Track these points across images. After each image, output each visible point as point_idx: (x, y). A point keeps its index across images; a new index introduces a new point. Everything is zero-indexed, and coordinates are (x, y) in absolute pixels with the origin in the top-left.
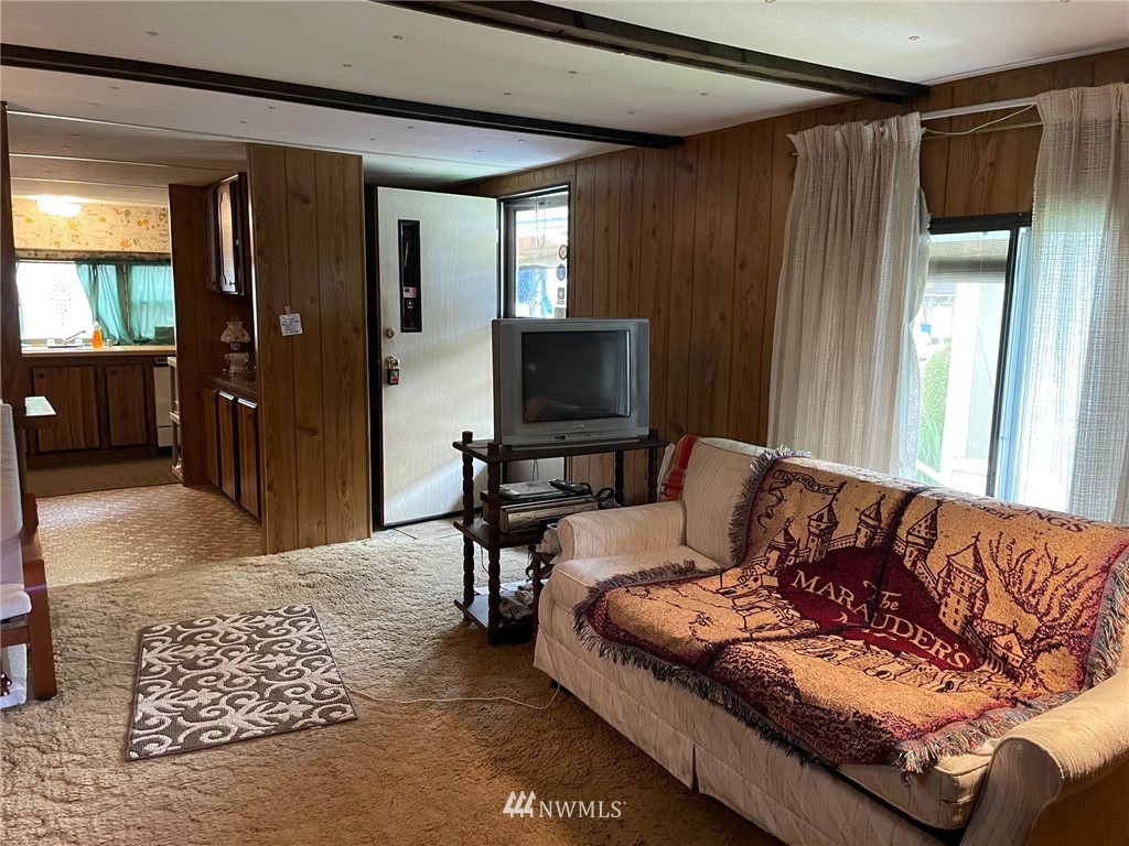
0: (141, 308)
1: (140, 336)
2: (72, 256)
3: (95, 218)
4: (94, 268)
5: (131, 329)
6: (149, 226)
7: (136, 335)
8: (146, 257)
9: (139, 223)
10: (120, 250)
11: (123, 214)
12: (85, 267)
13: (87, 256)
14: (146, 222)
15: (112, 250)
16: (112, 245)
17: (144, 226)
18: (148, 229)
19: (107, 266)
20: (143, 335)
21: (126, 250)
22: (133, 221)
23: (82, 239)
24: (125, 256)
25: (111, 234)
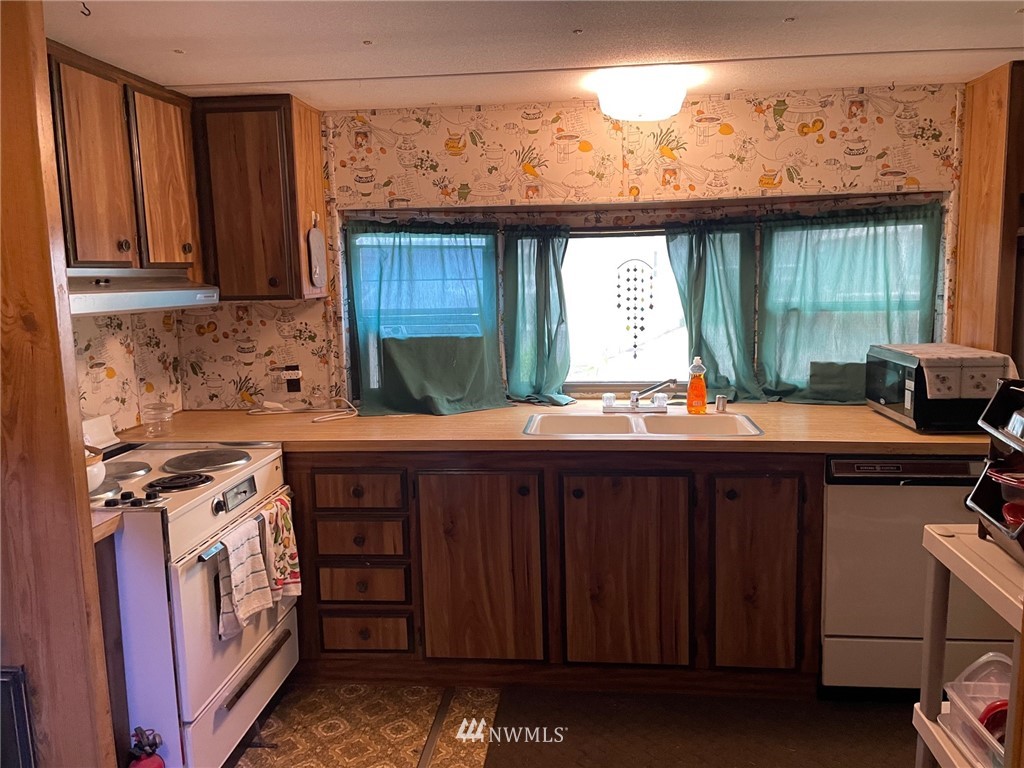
0: (786, 321)
1: (778, 381)
2: (661, 217)
3: (714, 127)
4: (701, 241)
5: (761, 365)
6: (825, 133)
7: (771, 378)
8: (806, 210)
9: (803, 130)
10: (758, 194)
11: (770, 114)
12: (683, 242)
13: (689, 215)
14: (819, 124)
15: (741, 195)
16: (740, 184)
17: (813, 136)
18: (820, 141)
19: (725, 236)
20: (784, 377)
21: (769, 194)
22: (791, 124)
23: (682, 175)
24: (761, 212)
25: (741, 160)
